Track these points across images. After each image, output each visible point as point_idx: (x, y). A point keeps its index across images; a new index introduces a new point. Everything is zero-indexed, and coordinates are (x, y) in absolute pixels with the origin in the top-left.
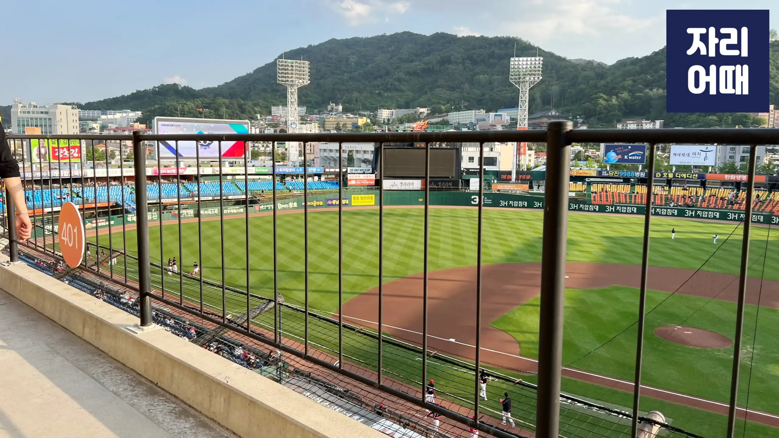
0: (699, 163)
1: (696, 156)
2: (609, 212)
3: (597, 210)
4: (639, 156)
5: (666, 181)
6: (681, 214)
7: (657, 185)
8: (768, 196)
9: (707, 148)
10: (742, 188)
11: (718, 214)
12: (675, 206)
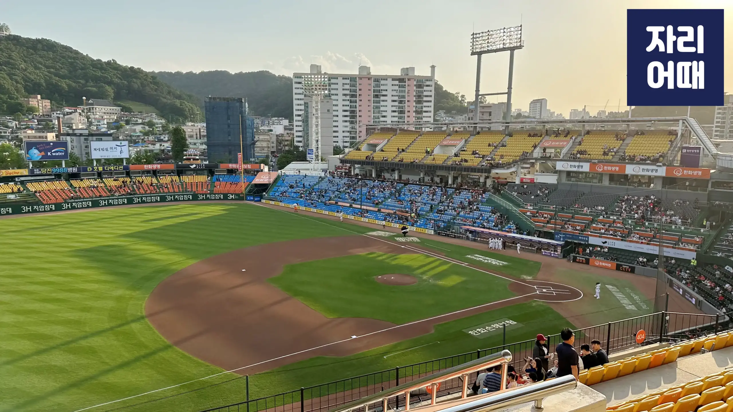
0: (116, 156)
1: (114, 150)
2: (65, 209)
3: (54, 209)
4: (62, 152)
5: (96, 174)
6: (130, 202)
7: (90, 179)
8: (180, 179)
9: (121, 143)
10: (158, 175)
11: (159, 198)
12: (120, 196)
